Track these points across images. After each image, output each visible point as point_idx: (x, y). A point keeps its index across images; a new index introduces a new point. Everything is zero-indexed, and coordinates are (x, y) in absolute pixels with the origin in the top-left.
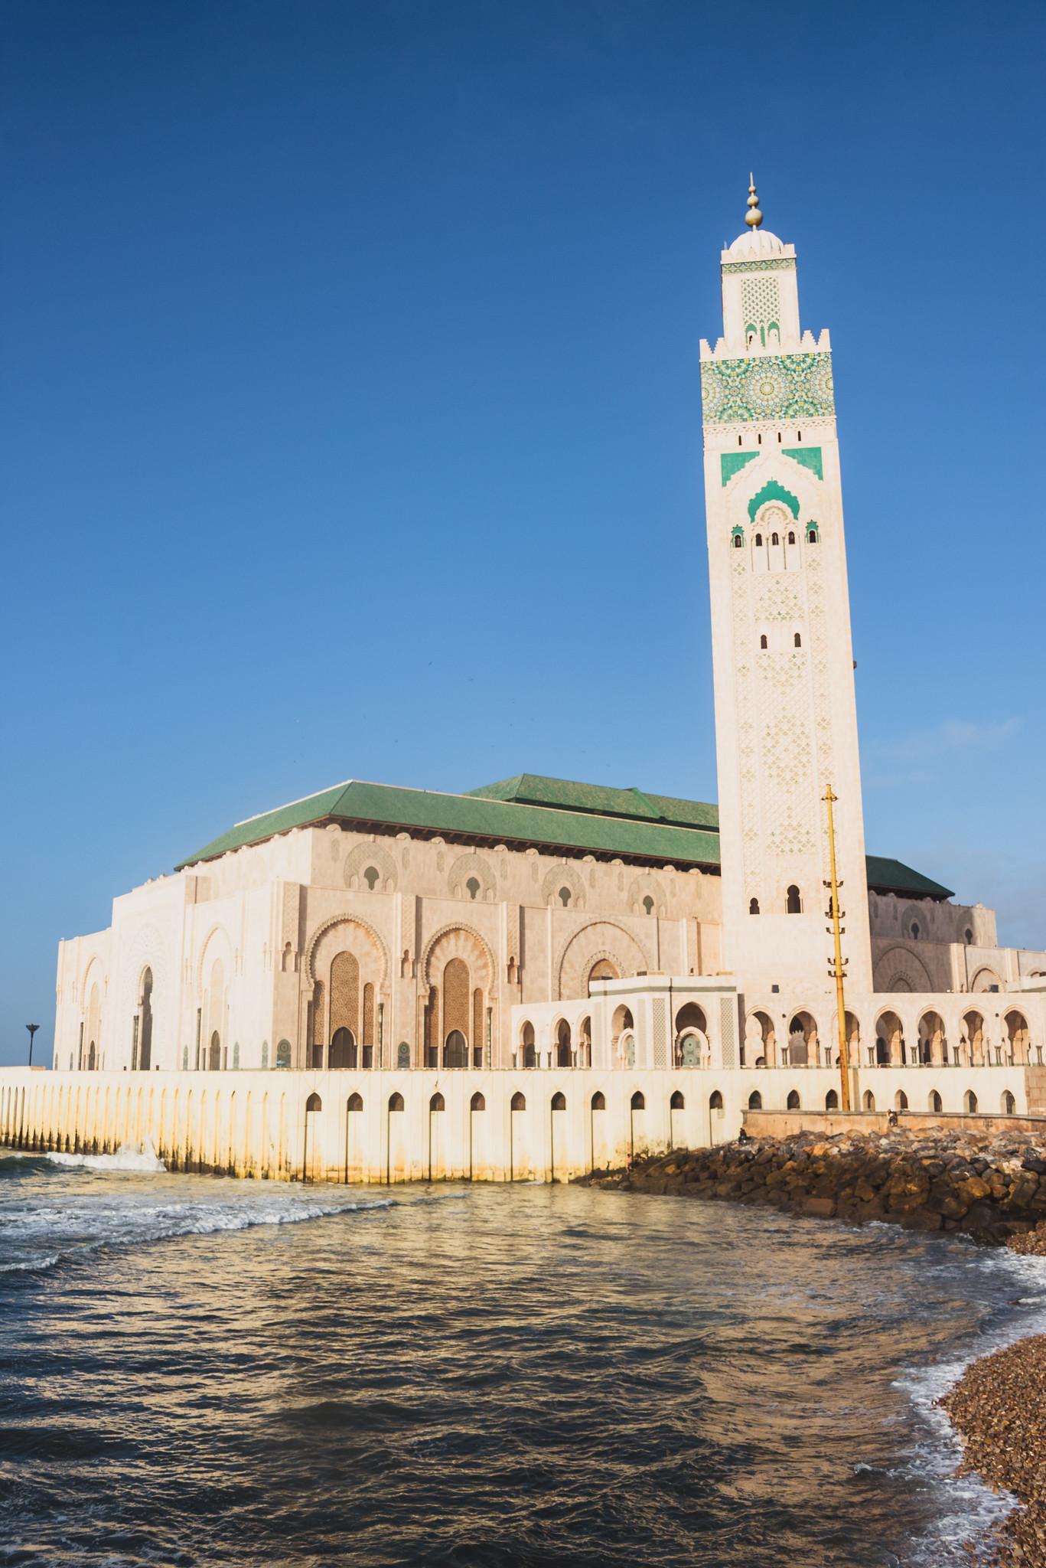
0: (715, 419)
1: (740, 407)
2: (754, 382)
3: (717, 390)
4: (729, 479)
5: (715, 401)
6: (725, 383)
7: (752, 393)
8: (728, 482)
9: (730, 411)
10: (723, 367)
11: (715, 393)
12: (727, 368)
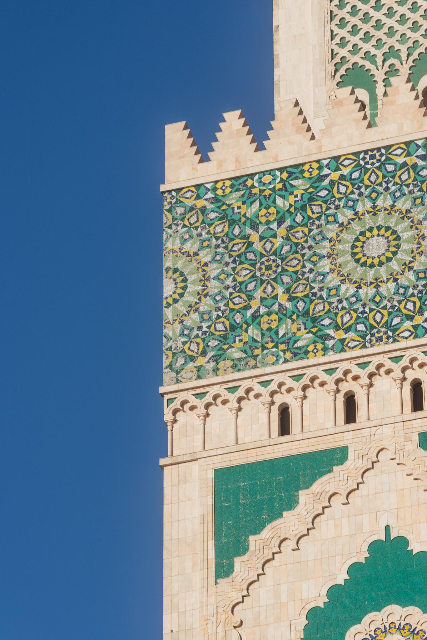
0: (201, 361)
1: (283, 313)
2: (332, 230)
3: (214, 270)
4: (242, 549)
5: (206, 305)
6: (238, 247)
7: (325, 265)
8: (238, 562)
9: (253, 332)
10: (234, 200)
11: (205, 279)
12: (249, 199)
